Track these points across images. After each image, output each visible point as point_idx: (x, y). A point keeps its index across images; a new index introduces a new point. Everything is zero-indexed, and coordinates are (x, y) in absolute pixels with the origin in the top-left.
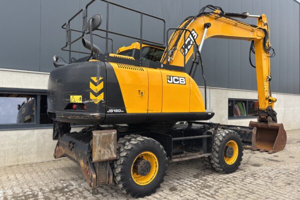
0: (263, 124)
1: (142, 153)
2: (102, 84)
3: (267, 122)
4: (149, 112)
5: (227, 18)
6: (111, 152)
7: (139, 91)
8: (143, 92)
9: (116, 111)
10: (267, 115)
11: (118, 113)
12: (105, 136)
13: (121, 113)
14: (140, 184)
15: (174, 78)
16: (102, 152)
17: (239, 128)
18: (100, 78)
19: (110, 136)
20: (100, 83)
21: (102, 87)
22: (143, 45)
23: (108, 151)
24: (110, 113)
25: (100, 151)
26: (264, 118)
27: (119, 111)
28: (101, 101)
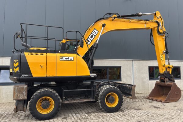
0: (163, 83)
1: (44, 97)
2: (18, 63)
3: (164, 82)
4: (47, 76)
5: (122, 18)
6: (24, 95)
7: (40, 65)
8: (43, 66)
9: (27, 76)
10: (164, 77)
11: (27, 77)
12: (20, 88)
13: (29, 77)
14: (42, 113)
15: (65, 58)
16: (18, 96)
17: (128, 85)
18: (17, 61)
19: (23, 88)
20: (17, 63)
21: (18, 64)
22: (67, 40)
23: (22, 95)
24: (22, 77)
25: (17, 95)
26: (163, 79)
27: (28, 76)
28: (17, 71)
